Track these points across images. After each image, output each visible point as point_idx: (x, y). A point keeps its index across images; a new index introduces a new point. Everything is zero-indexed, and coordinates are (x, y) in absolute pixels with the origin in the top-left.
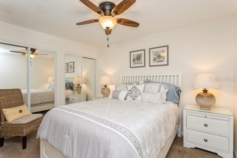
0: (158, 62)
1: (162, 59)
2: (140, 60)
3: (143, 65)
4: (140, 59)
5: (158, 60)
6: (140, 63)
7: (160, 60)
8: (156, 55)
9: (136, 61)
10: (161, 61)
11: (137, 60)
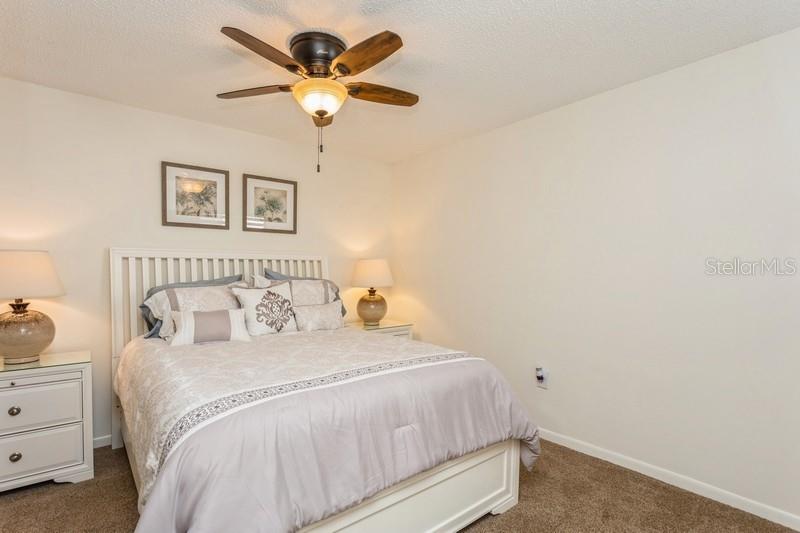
0: (270, 220)
1: (280, 215)
2: (206, 203)
3: (220, 220)
4: (207, 199)
5: (268, 214)
6: (208, 214)
7: (275, 216)
8: (263, 199)
9: (191, 204)
10: (279, 220)
11: (197, 202)
